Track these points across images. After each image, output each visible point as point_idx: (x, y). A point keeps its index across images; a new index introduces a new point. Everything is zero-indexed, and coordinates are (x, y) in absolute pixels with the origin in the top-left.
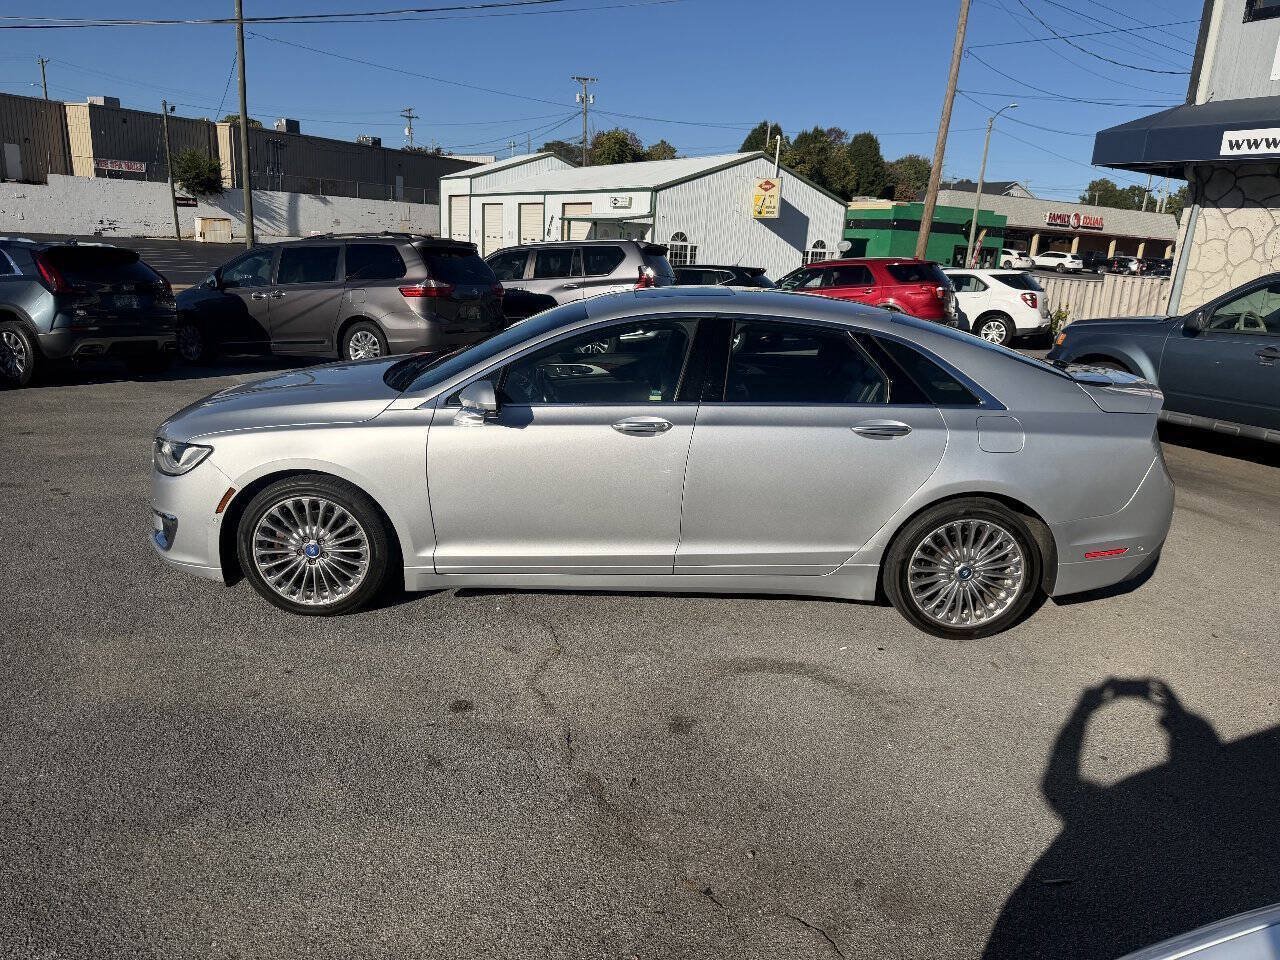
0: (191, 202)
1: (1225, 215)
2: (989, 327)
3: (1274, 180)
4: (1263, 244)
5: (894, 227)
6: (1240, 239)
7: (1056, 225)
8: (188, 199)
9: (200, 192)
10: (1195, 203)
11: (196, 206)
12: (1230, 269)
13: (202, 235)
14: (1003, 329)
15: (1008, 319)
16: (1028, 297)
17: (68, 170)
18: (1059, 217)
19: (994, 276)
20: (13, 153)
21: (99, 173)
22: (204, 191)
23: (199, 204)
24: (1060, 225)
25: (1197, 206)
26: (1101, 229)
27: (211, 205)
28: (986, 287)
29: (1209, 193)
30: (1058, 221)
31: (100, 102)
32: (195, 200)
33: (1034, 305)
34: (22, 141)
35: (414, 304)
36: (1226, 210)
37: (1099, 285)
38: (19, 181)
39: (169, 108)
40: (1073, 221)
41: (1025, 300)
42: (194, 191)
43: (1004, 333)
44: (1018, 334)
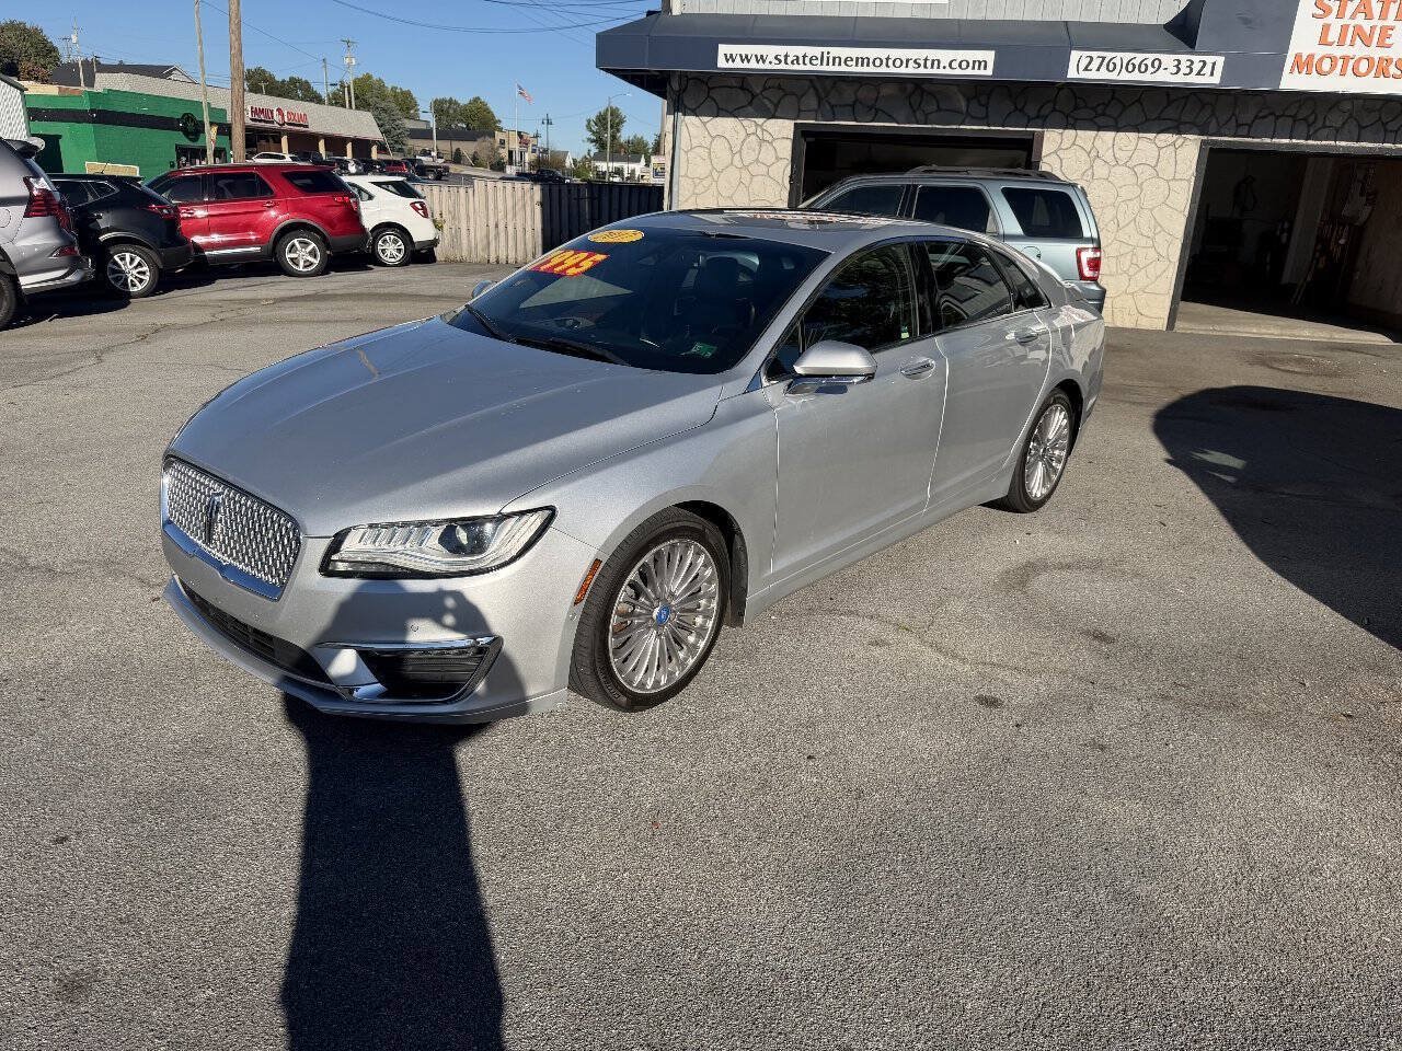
1: (704, 124)
2: (385, 241)
3: (739, 91)
4: (740, 151)
5: (94, 121)
6: (720, 147)
7: (260, 121)
10: (678, 111)
12: (715, 175)
14: (400, 242)
15: (403, 233)
16: (418, 205)
18: (262, 111)
19: (379, 184)
24: (265, 121)
25: (680, 114)
26: (307, 126)
28: (371, 197)
29: (688, 101)
30: (262, 117)
33: (426, 216)
36: (705, 119)
37: (470, 191)
40: (277, 117)
41: (416, 209)
43: (403, 247)
44: (417, 247)
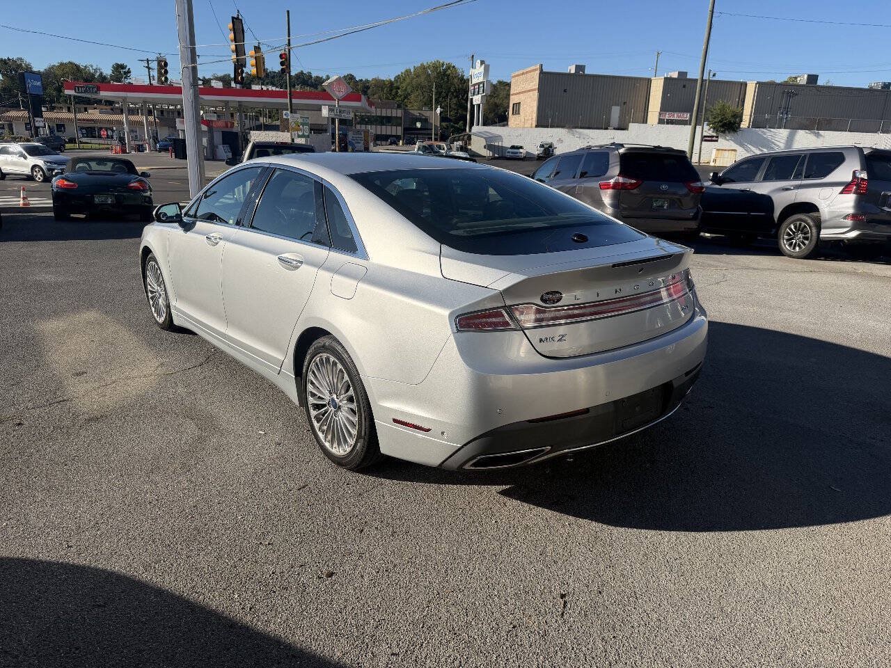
0: (714, 139)
8: (713, 137)
9: (722, 132)
11: (717, 141)
13: (715, 161)
17: (645, 121)
20: (616, 112)
21: (661, 121)
22: (725, 131)
23: (720, 140)
27: (728, 140)
31: (675, 75)
32: (717, 137)
34: (622, 104)
35: (607, 198)
38: (614, 129)
39: (712, 74)
42: (717, 131)
